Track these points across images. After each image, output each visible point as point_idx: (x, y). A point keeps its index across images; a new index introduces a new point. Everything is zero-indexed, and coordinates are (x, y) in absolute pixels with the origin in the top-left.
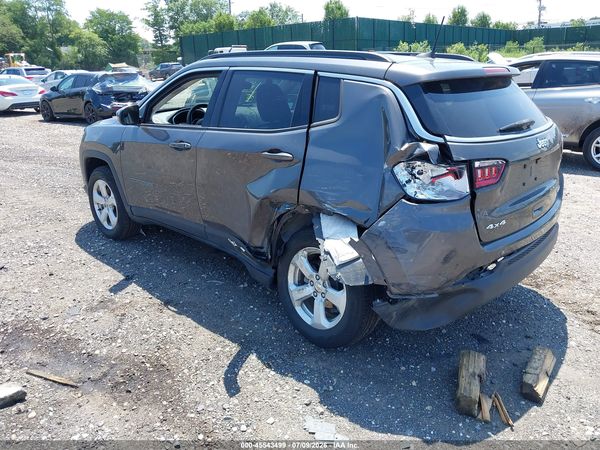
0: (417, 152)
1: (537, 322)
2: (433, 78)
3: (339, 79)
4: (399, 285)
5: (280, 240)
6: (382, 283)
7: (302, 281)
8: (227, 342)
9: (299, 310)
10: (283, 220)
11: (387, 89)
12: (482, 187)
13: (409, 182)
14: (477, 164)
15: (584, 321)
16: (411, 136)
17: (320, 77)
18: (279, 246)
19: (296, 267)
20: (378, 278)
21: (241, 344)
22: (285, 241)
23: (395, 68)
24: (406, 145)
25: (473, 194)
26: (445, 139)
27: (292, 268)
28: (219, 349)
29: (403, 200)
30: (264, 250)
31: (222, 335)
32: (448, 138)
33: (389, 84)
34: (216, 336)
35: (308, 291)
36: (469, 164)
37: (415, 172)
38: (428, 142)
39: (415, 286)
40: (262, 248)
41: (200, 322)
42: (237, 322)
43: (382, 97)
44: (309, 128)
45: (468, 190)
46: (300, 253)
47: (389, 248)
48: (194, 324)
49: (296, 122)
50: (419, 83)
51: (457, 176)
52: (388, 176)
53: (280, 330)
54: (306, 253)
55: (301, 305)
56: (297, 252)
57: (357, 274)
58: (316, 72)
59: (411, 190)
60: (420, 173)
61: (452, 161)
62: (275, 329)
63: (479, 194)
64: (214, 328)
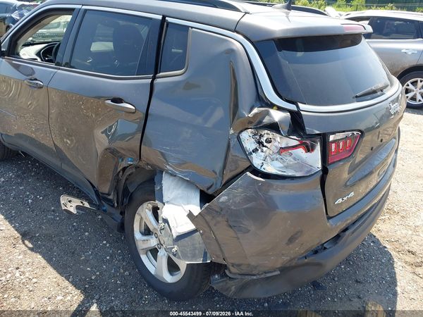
0: (266, 120)
1: (366, 263)
2: (289, 35)
3: (187, 27)
4: (239, 265)
5: (126, 190)
6: (220, 261)
7: (147, 232)
8: (71, 288)
9: (144, 258)
10: (128, 172)
11: (238, 43)
12: (334, 162)
13: (255, 150)
14: (332, 138)
15: (406, 262)
16: (262, 101)
17: (168, 23)
18: (124, 196)
19: (141, 218)
20: (217, 257)
21: (84, 291)
22: (131, 190)
23: (247, 20)
24: (256, 110)
25: (325, 170)
26: (298, 107)
27: (137, 218)
28: (60, 298)
29: (248, 173)
30: (111, 197)
31: (67, 279)
32: (301, 106)
33: (240, 37)
34: (61, 279)
35: (153, 242)
36: (323, 138)
37: (263, 140)
38: (280, 109)
39: (256, 267)
40: (109, 194)
41: (49, 261)
42: (87, 261)
43: (232, 52)
44: (154, 78)
45: (320, 165)
46: (145, 205)
47: (230, 226)
48: (43, 262)
49: (141, 71)
50: (273, 40)
51: (309, 149)
52: (234, 142)
53: (127, 273)
54: (150, 206)
55: (146, 254)
56: (141, 203)
57: (195, 249)
58: (164, 17)
59: (257, 161)
60: (269, 141)
61: (305, 133)
62: (122, 271)
63: (331, 169)
64: (61, 268)
